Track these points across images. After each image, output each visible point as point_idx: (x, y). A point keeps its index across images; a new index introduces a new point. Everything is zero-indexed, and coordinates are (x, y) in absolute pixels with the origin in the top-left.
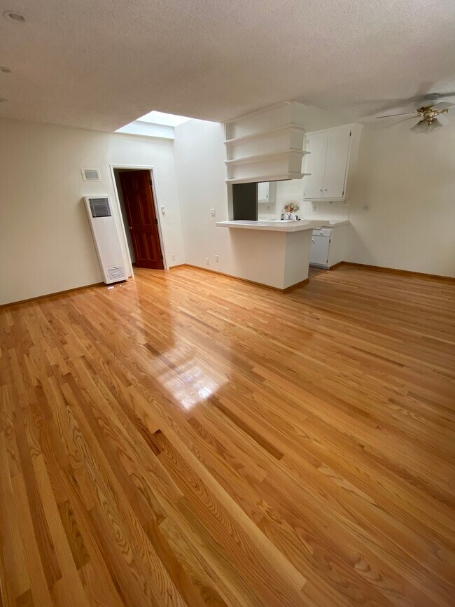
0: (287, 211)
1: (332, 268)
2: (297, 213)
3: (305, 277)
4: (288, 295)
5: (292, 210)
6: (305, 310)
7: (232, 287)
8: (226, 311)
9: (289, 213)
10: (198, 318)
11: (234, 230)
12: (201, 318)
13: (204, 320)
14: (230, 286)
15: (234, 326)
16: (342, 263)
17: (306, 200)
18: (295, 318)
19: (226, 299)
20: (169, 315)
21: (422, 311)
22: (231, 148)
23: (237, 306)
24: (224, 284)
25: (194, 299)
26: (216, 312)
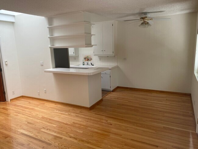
0: (85, 61)
1: (114, 91)
2: (91, 62)
3: (100, 98)
4: (92, 110)
5: (88, 60)
6: (102, 119)
7: (57, 110)
8: (55, 128)
9: (87, 62)
10: (35, 137)
11: (56, 74)
12: (37, 136)
13: (39, 137)
14: (56, 109)
15: (61, 138)
16: (118, 87)
17: (95, 55)
18: (99, 126)
19: (53, 119)
20: (12, 137)
21: (160, 112)
22: (51, 30)
23: (61, 122)
24: (51, 108)
25: (30, 122)
26: (47, 129)
